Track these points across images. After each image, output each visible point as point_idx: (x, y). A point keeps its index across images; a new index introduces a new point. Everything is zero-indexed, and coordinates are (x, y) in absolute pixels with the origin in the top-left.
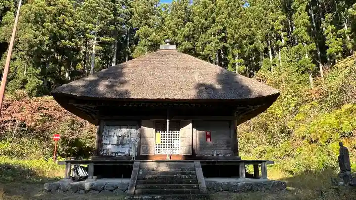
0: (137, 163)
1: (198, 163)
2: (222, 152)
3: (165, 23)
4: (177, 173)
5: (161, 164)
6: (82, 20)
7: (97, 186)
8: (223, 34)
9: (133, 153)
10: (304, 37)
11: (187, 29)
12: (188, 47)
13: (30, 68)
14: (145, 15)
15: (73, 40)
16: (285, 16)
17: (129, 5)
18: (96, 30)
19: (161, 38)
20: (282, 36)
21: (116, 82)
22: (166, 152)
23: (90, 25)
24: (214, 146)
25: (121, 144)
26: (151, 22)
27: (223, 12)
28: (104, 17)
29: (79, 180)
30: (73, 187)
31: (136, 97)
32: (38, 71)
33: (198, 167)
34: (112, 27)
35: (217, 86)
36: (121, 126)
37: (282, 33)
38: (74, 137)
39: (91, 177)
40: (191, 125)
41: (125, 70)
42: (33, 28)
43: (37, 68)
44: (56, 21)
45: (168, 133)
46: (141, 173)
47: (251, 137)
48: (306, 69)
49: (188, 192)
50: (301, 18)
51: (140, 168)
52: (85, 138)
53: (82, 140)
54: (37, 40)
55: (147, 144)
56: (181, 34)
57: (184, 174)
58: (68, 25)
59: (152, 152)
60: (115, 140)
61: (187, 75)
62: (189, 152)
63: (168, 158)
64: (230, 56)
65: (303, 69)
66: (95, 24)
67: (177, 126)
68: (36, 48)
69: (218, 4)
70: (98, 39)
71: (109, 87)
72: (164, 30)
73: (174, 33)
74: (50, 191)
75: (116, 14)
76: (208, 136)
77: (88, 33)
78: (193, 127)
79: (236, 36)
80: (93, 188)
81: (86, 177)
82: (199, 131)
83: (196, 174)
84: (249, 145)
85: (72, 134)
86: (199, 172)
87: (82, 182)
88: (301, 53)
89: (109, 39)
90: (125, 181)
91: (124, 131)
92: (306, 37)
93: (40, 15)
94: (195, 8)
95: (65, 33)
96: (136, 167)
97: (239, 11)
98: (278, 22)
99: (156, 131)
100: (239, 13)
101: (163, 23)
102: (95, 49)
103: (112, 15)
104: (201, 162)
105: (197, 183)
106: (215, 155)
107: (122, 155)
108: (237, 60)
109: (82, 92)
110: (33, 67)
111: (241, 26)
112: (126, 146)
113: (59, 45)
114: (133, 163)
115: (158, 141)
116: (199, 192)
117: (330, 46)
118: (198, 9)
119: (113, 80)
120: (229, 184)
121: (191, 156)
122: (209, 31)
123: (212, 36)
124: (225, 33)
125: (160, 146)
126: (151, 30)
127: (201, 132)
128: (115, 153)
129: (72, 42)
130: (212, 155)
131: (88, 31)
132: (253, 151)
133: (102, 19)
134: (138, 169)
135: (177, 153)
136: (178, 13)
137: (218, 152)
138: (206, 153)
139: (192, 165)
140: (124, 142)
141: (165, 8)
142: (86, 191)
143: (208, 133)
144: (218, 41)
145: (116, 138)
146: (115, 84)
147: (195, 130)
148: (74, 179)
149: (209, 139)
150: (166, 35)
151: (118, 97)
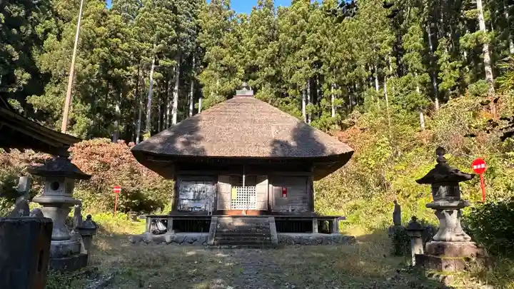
0: (215, 218)
1: (272, 218)
2: (298, 208)
3: (242, 41)
4: (252, 227)
5: (238, 219)
6: (135, 38)
7: (177, 239)
8: (316, 58)
9: (209, 209)
10: (415, 66)
11: (270, 50)
12: (270, 73)
13: (78, 105)
14: (216, 32)
15: (128, 68)
16: (394, 37)
17: (194, 16)
18: (154, 50)
19: (236, 61)
20: (390, 61)
21: (193, 138)
22: (242, 208)
23: (145, 45)
24: (291, 202)
25: (197, 199)
26: (224, 40)
27: (317, 29)
28: (164, 33)
29: (160, 234)
30: (155, 240)
31: (213, 155)
32: (88, 108)
33: (273, 222)
34: (175, 47)
35: (293, 143)
36: (197, 181)
37: (390, 58)
38: (134, 188)
39: (170, 230)
40: (267, 181)
41: (200, 124)
42: (81, 55)
43: (87, 104)
44: (107, 45)
45: (244, 189)
46: (218, 227)
47: (343, 191)
48: (417, 105)
49: (261, 243)
50: (413, 40)
51: (218, 222)
52: (147, 190)
53: (144, 192)
54: (86, 70)
55: (222, 200)
56: (262, 57)
57: (258, 228)
58: (122, 49)
59: (228, 207)
60: (191, 195)
61: (264, 129)
62: (264, 207)
63: (244, 213)
64: (325, 86)
65: (413, 106)
66: (152, 43)
67: (253, 182)
68: (85, 81)
69: (310, 18)
70: (157, 63)
71: (187, 143)
72: (241, 52)
73: (254, 55)
74: (134, 243)
75: (179, 30)
76: (284, 192)
77: (144, 55)
78: (269, 183)
79: (332, 61)
80: (173, 241)
81: (166, 231)
82: (275, 186)
83: (269, 228)
84: (340, 199)
85: (133, 186)
86: (273, 227)
87: (162, 235)
88: (410, 85)
89: (169, 63)
90: (204, 235)
91: (200, 186)
92: (419, 66)
93: (89, 38)
94: (280, 22)
95: (118, 59)
96: (214, 221)
97: (336, 27)
98: (384, 44)
99: (232, 186)
100: (336, 30)
101: (239, 41)
102: (153, 76)
103: (174, 32)
104: (275, 218)
105: (270, 236)
106: (290, 211)
107: (199, 210)
108: (333, 90)
109: (161, 150)
110: (82, 103)
111: (339, 48)
112: (202, 201)
113: (111, 75)
114: (210, 217)
115: (234, 197)
116: (271, 243)
117: (444, 79)
118: (284, 23)
119: (189, 136)
120: (300, 238)
121: (267, 211)
122: (298, 53)
123: (303, 60)
124: (319, 57)
125: (236, 201)
126: (224, 51)
127: (277, 187)
128: (192, 208)
129: (127, 71)
130: (288, 211)
131: (144, 52)
132: (344, 206)
133: (161, 37)
134: (216, 223)
135: (253, 209)
136: (260, 30)
137: (294, 208)
138: (282, 208)
139: (267, 220)
140: (201, 197)
141: (242, 20)
142: (168, 244)
143: (284, 189)
144: (309, 67)
145: (192, 193)
146: (192, 141)
147: (271, 186)
148: (154, 232)
149: (285, 195)
150: (243, 58)
151: (196, 155)
